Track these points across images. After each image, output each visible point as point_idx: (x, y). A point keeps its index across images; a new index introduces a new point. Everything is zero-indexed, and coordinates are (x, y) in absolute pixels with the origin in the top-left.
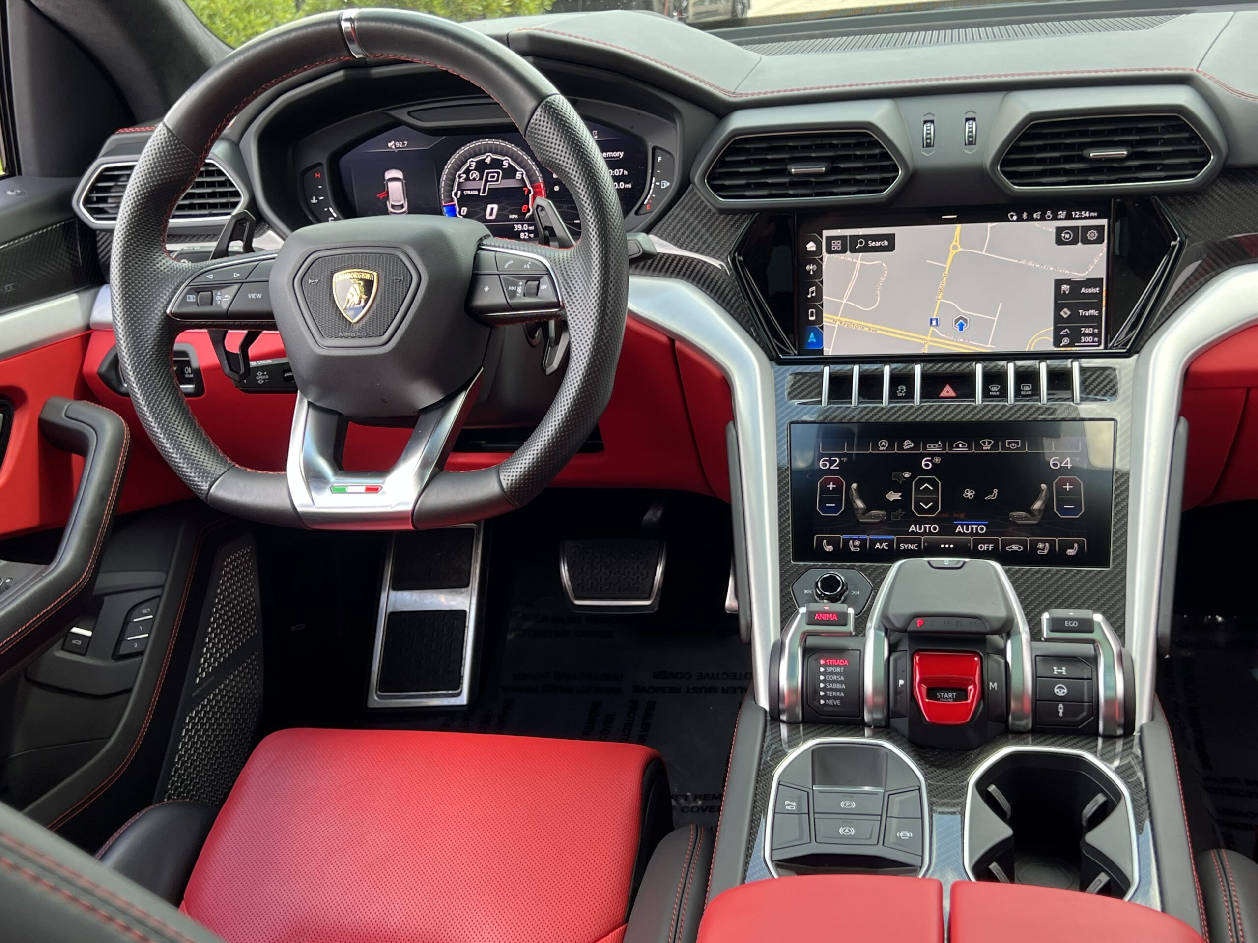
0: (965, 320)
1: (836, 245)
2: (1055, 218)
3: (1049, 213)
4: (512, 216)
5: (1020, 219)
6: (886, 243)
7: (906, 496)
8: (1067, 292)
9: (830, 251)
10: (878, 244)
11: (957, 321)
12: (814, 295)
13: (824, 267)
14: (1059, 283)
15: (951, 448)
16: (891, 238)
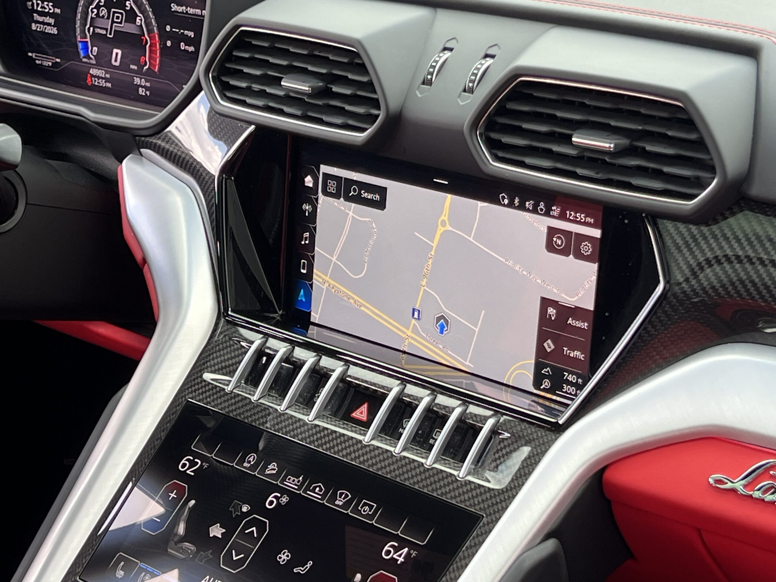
0: (447, 322)
1: (332, 186)
2: (547, 214)
3: (542, 205)
4: (133, 67)
5: (511, 205)
6: (377, 197)
7: (226, 536)
8: (553, 318)
9: (326, 193)
10: (370, 196)
11: (439, 319)
12: (307, 242)
13: (318, 210)
14: (546, 303)
15: (307, 488)
16: (383, 191)
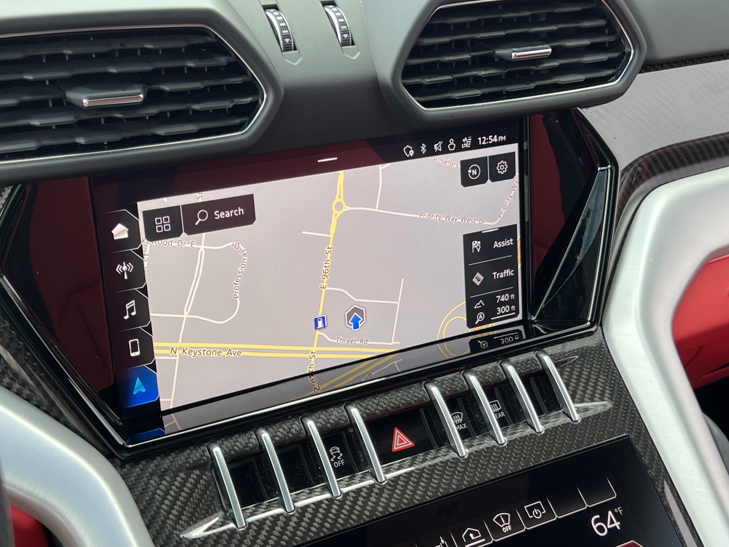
0: (361, 313)
1: (163, 224)
2: (459, 149)
3: (452, 142)
5: (418, 155)
6: (240, 211)
8: (478, 250)
9: (153, 236)
10: (228, 214)
11: (349, 315)
12: (134, 313)
13: (145, 264)
14: (468, 240)
